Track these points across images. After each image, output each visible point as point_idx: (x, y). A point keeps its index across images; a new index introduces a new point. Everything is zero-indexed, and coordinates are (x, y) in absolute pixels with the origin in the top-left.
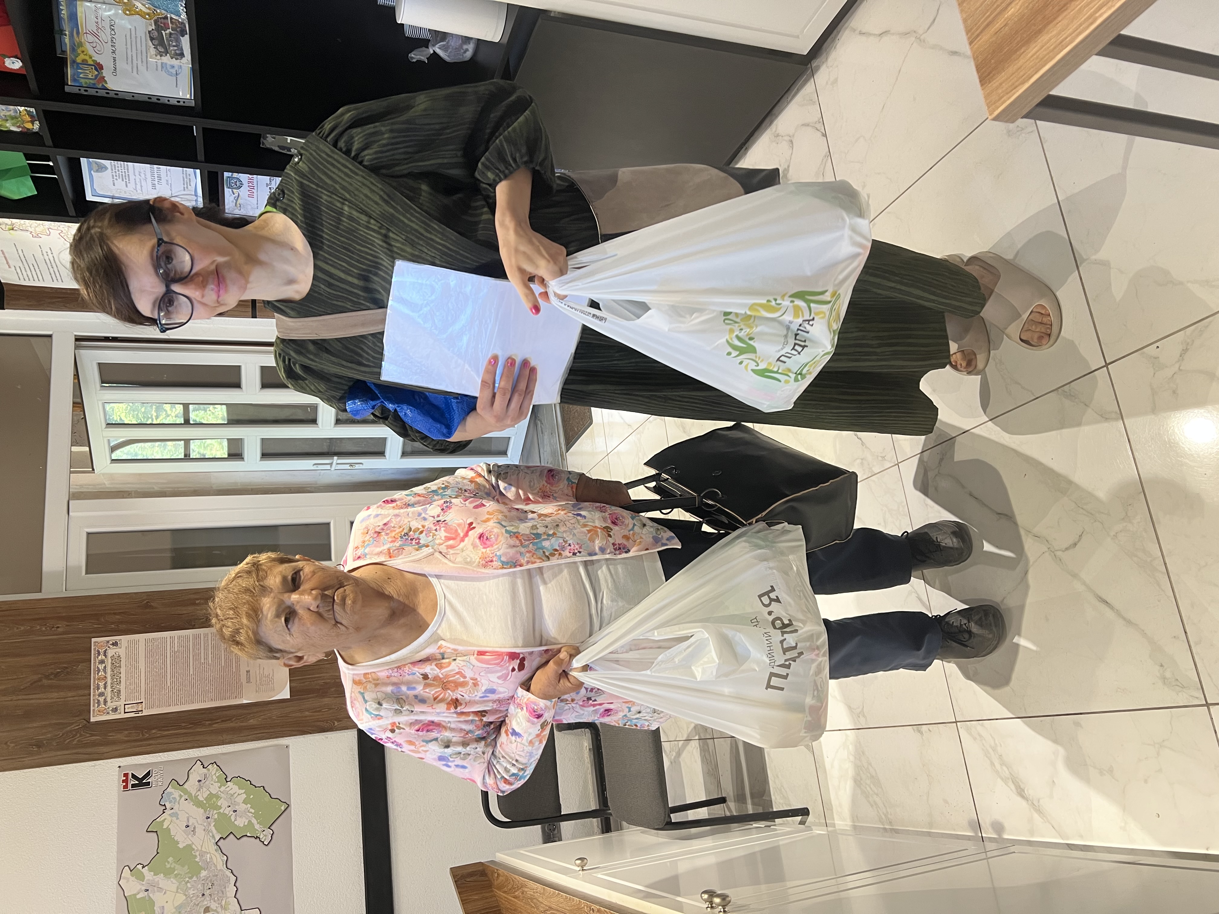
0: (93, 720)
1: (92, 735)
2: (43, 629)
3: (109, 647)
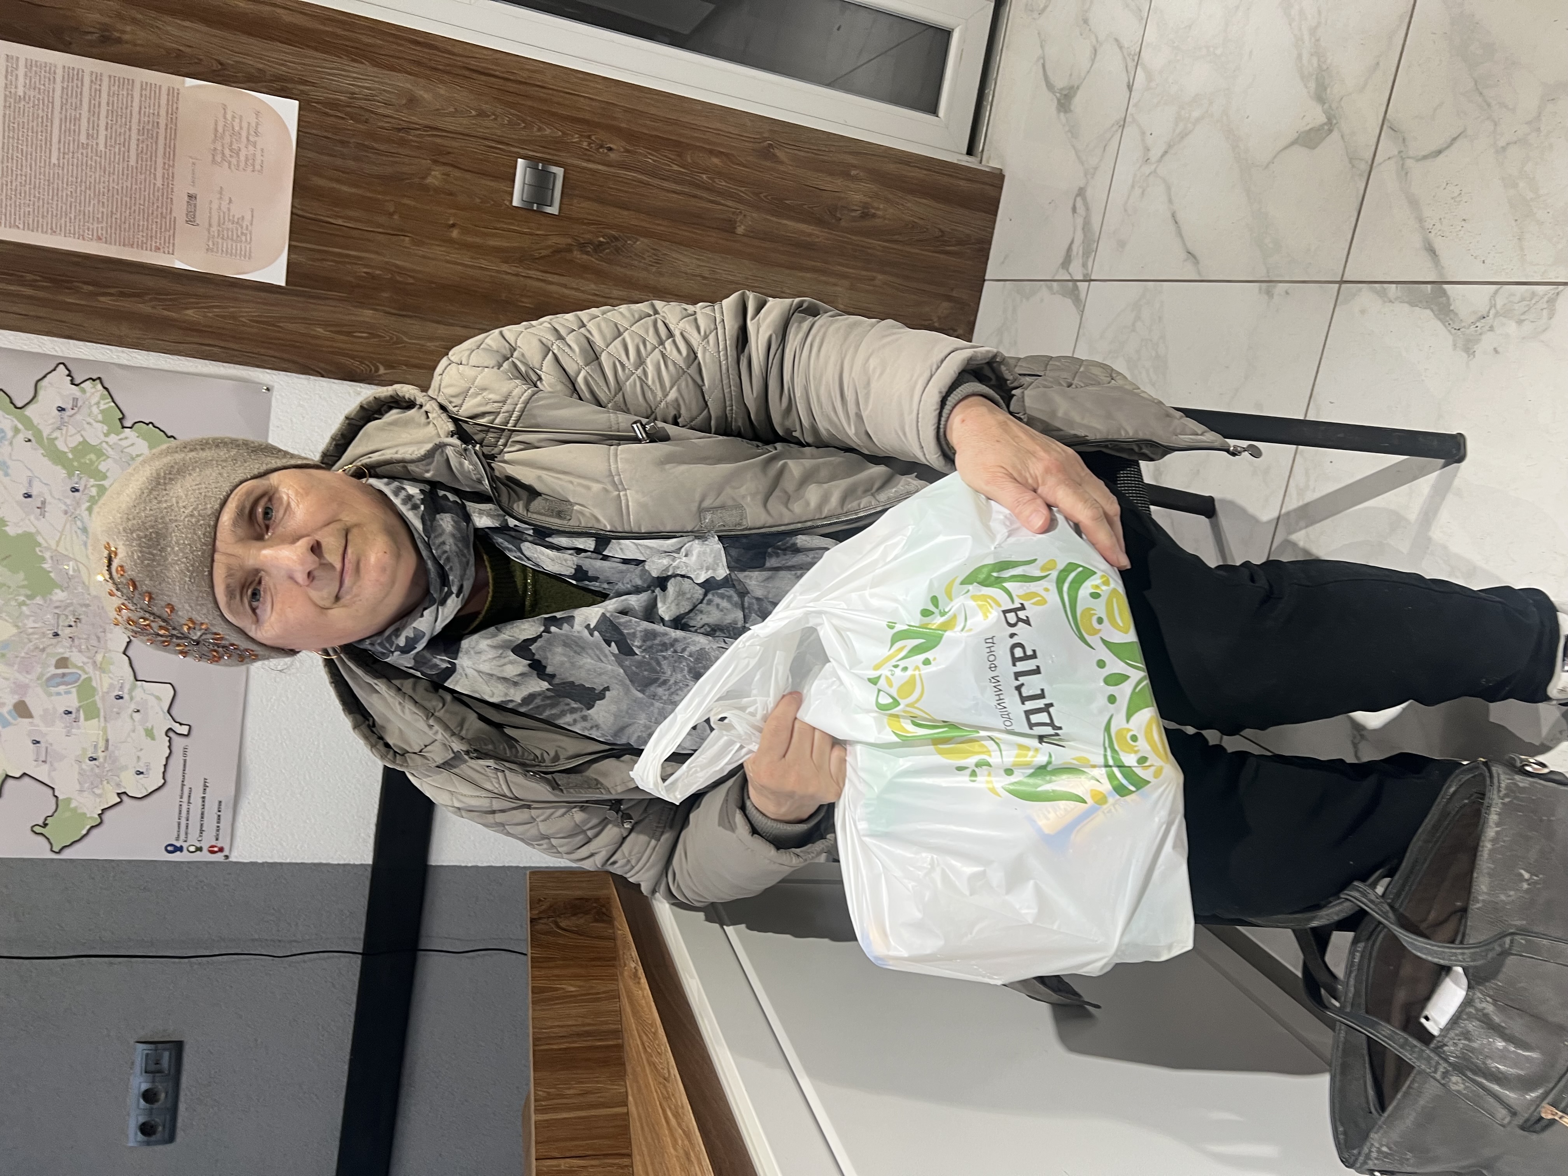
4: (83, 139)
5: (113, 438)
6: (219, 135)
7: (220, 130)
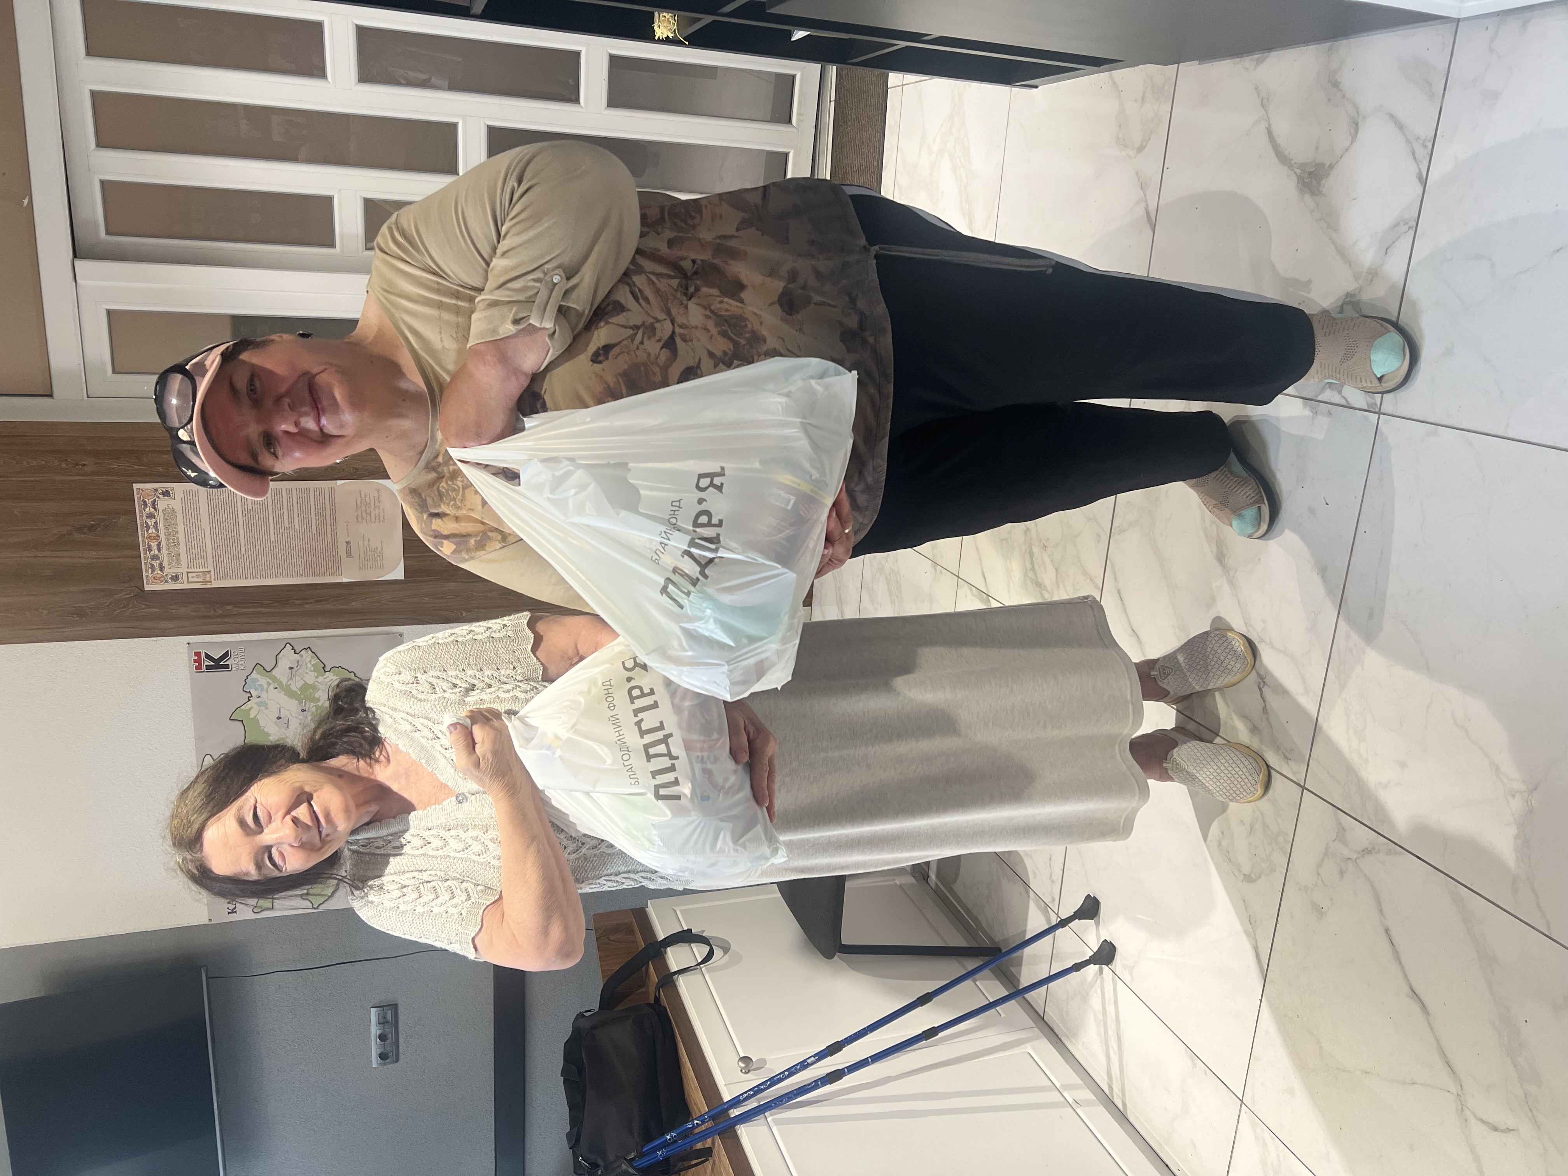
0: (147, 588)
1: (148, 607)
2: (64, 466)
3: (158, 497)
4: (286, 524)
5: (320, 679)
6: (359, 507)
7: (359, 503)
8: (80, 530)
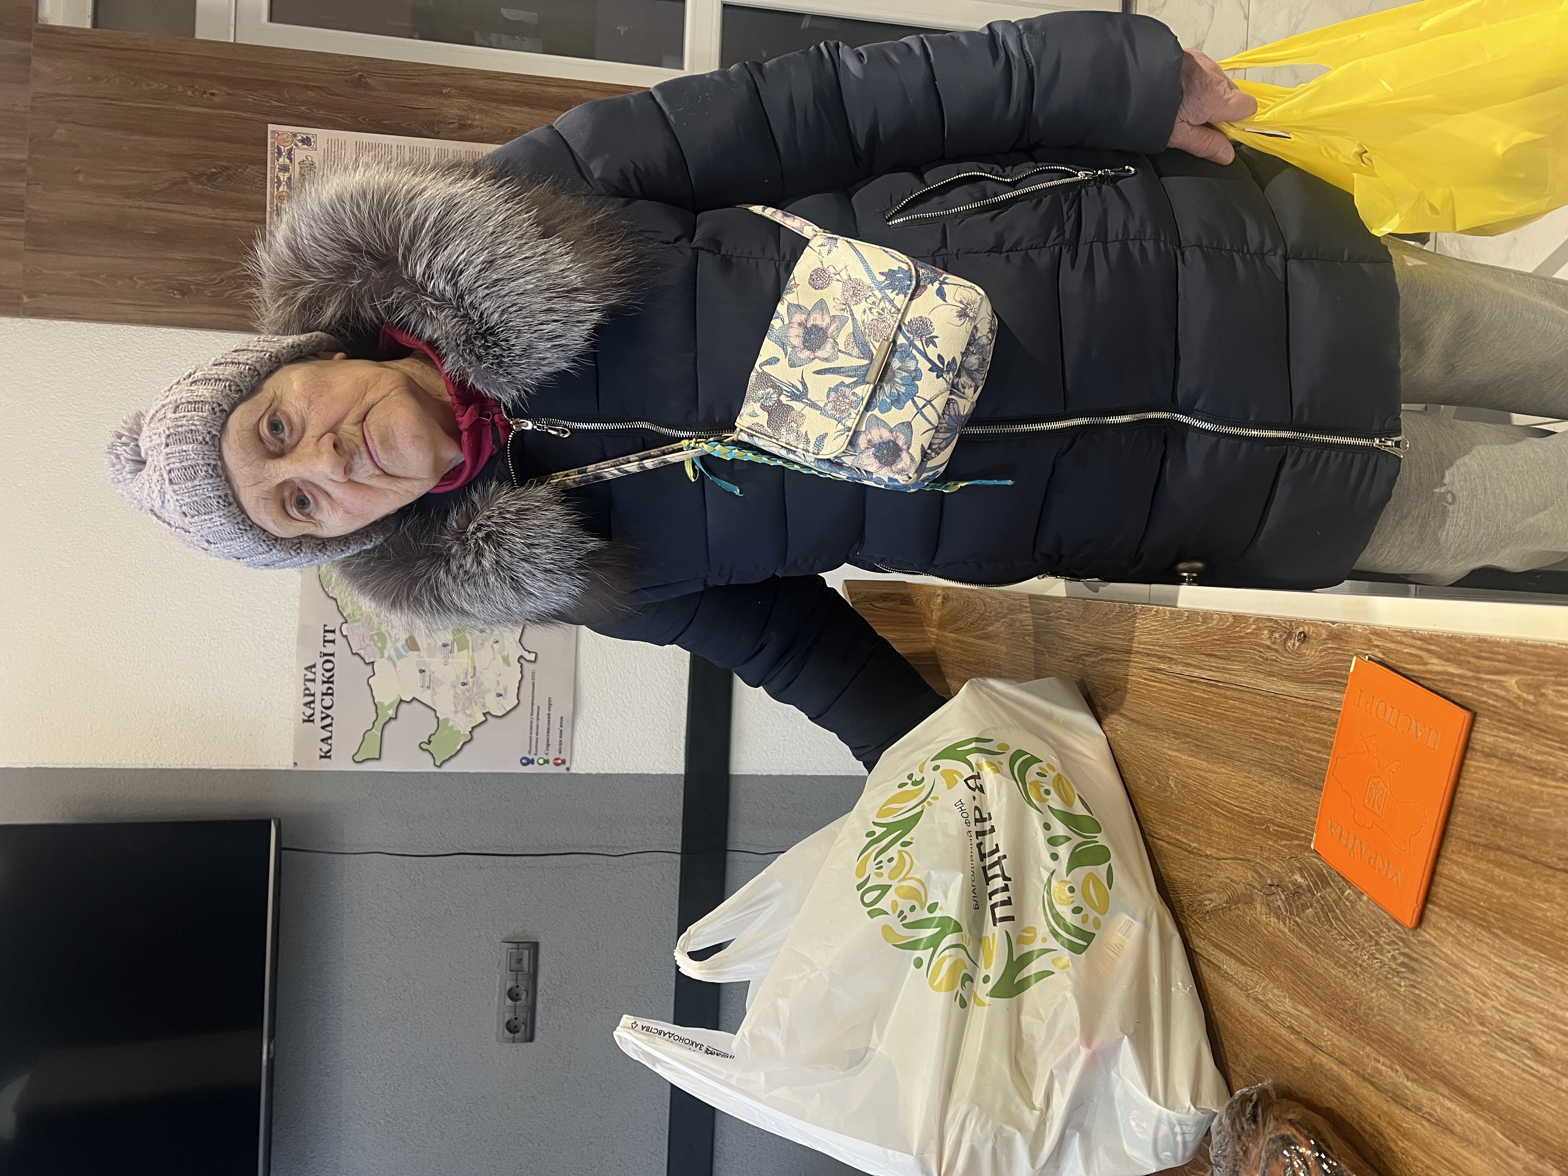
2: (189, 93)
3: (296, 145)
8: (197, 178)
